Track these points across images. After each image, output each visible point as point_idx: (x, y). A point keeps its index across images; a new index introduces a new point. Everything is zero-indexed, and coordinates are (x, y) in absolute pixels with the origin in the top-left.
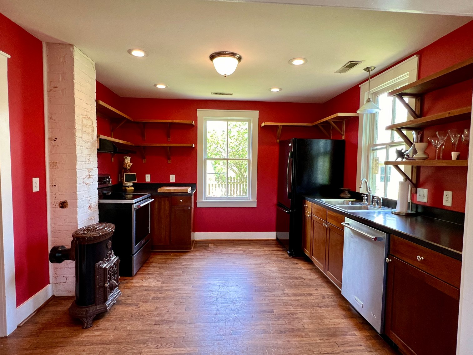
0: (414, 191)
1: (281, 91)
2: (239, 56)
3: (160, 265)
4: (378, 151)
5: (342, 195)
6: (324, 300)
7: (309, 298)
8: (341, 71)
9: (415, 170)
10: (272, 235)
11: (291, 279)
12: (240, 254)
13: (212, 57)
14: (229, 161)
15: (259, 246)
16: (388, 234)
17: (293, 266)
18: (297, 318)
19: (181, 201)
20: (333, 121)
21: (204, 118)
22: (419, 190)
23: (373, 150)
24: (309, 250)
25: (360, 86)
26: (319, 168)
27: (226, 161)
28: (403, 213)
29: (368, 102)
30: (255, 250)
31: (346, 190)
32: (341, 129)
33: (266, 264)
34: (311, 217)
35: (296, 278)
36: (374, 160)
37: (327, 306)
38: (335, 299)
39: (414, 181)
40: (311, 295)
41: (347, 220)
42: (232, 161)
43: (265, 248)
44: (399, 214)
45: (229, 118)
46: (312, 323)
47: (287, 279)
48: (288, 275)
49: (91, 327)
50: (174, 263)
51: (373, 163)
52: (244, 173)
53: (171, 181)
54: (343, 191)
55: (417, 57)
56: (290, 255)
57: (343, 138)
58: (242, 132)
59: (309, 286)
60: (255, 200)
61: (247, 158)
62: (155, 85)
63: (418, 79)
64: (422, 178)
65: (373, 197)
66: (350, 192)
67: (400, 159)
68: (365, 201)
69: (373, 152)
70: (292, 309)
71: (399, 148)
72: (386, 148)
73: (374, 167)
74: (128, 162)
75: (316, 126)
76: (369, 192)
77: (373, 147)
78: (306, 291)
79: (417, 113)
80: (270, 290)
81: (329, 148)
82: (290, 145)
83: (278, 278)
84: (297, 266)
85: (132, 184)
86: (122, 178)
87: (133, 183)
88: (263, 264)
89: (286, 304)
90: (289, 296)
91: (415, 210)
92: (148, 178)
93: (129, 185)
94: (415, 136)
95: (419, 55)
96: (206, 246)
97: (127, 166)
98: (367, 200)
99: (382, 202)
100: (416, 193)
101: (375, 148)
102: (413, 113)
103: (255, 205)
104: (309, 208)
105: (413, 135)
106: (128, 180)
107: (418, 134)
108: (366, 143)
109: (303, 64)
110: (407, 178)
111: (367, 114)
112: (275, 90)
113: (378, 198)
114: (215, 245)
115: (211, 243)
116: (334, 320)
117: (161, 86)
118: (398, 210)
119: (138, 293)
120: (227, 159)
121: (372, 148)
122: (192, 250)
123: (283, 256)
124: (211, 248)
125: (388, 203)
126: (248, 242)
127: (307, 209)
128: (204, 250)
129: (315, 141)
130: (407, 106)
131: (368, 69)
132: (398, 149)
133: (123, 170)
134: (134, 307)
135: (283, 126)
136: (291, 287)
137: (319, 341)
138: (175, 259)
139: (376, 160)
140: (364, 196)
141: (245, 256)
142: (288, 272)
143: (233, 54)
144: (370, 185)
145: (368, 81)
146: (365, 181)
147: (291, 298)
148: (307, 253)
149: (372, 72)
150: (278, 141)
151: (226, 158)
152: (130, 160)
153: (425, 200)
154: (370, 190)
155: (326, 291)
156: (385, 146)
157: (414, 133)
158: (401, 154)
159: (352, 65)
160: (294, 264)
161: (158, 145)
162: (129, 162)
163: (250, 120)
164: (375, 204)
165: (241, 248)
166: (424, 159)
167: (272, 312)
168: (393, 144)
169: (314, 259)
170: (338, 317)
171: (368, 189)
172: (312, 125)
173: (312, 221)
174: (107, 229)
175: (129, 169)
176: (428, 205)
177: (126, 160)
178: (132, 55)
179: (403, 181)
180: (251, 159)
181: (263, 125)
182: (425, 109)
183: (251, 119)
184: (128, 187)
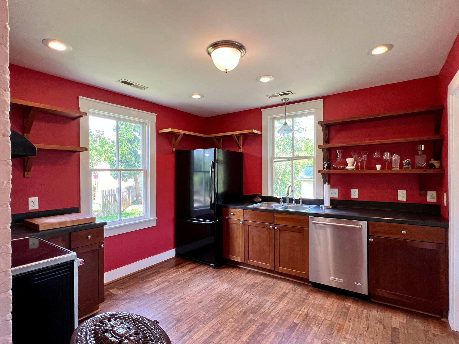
1: (202, 99)
10: (171, 254)
19: (90, 236)
21: (90, 110)
24: (242, 255)
25: (261, 110)
27: (118, 172)
29: (285, 125)
31: (257, 195)
34: (244, 224)
42: (125, 172)
53: (31, 208)
55: (323, 101)
60: (155, 217)
65: (291, 198)
68: (281, 202)
73: (274, 175)
94: (338, 154)
103: (154, 224)
104: (239, 215)
108: (269, 156)
112: (197, 97)
120: (120, 170)
126: (152, 269)
139: (276, 169)
148: (238, 259)
150: (174, 150)
153: (336, 196)
157: (337, 151)
164: (294, 204)
165: (158, 279)
168: (296, 158)
169: (254, 262)
173: (246, 226)
176: (340, 199)
183: (148, 122)
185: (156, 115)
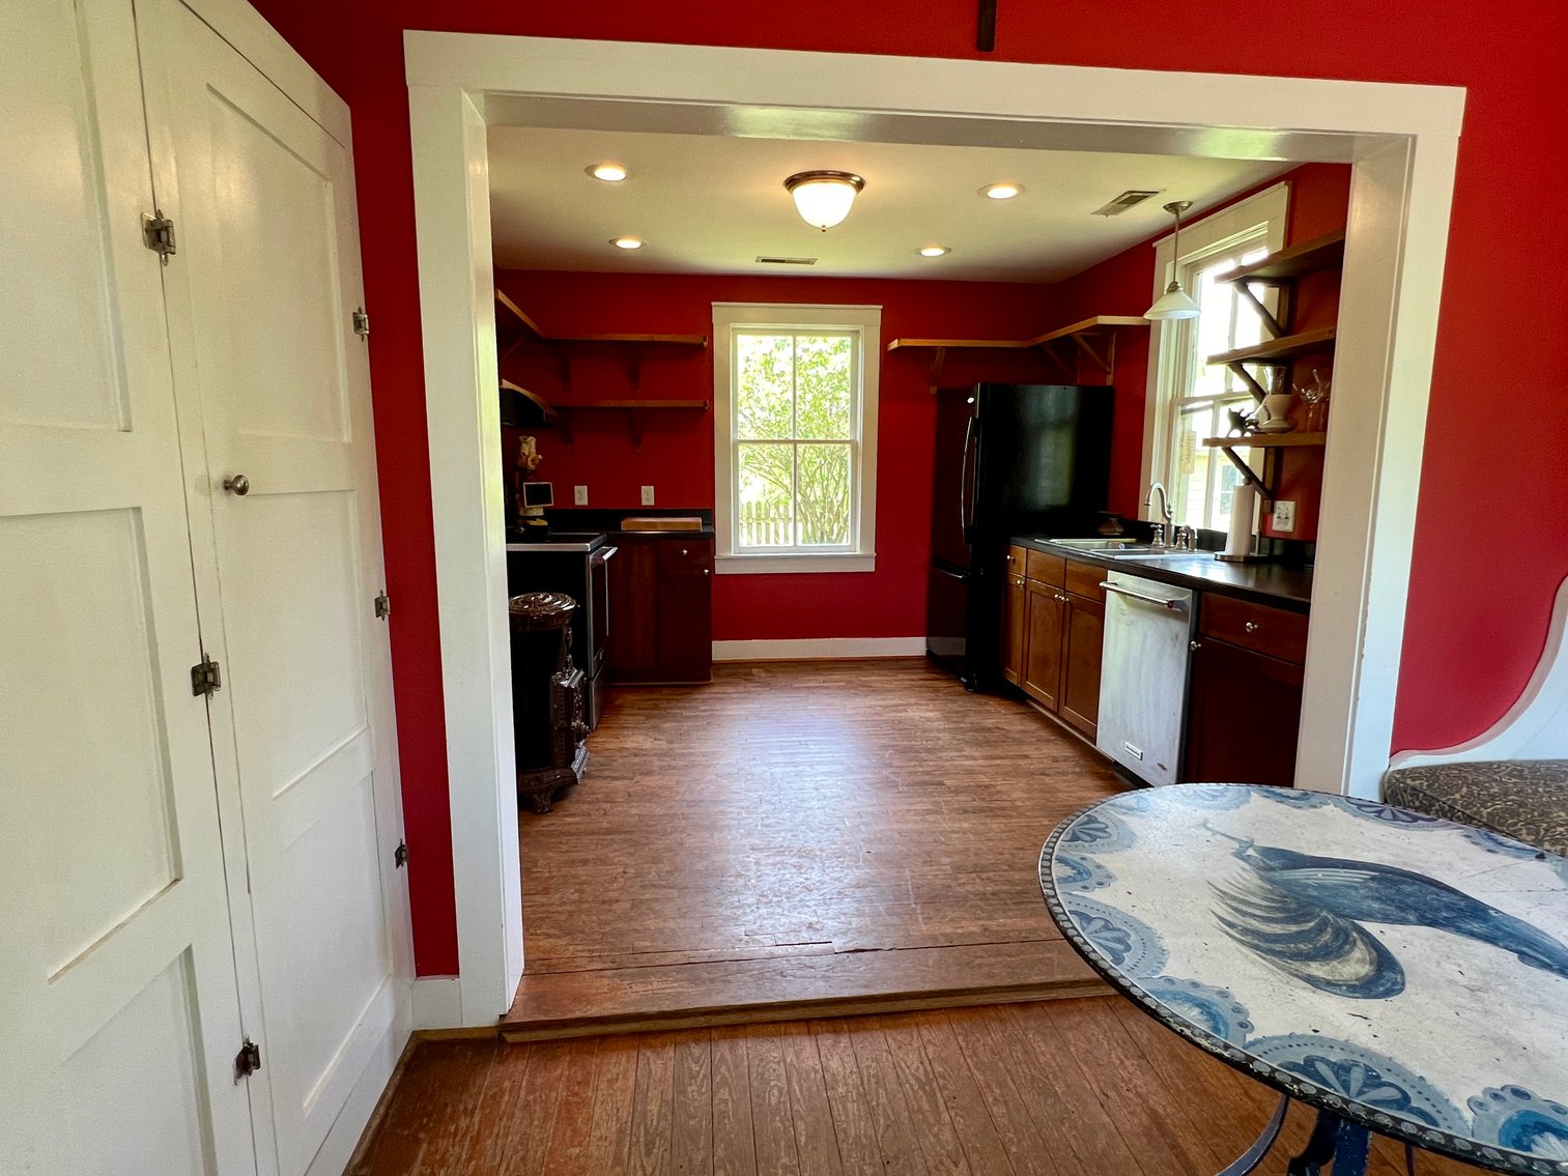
0: (1267, 509)
1: (947, 255)
2: (858, 179)
3: (646, 712)
4: (1195, 415)
5: (1102, 530)
6: (1056, 765)
7: (1022, 762)
8: (1107, 212)
9: (1271, 458)
10: (916, 646)
11: (975, 731)
12: (838, 687)
13: (792, 183)
14: (801, 448)
15: (884, 672)
16: (1196, 593)
17: (979, 708)
18: (998, 792)
19: (685, 552)
20: (1083, 337)
21: (732, 325)
22: (1279, 504)
23: (1183, 412)
24: (1019, 668)
25: (1154, 245)
26: (1044, 460)
27: (791, 446)
28: (1239, 557)
29: (1172, 291)
30: (875, 679)
31: (1112, 516)
32: (1104, 356)
33: (909, 705)
34: (1025, 585)
35: (989, 730)
36: (1185, 438)
37: (1064, 774)
38: (1082, 762)
39: (1268, 486)
40: (1027, 757)
41: (1112, 575)
42: (808, 447)
43: (900, 676)
44: (1230, 560)
45: (799, 326)
46: (1029, 799)
47: (964, 731)
48: (969, 725)
49: (551, 811)
50: (679, 708)
51: (1182, 446)
52: (809, 489)
53: (644, 503)
54: (1105, 520)
55: (1287, 188)
56: (966, 686)
57: (1109, 381)
58: (807, 361)
59: (1021, 742)
60: (872, 552)
61: (849, 439)
62: (613, 242)
63: (1288, 246)
64: (1286, 476)
65: (1177, 529)
66: (1122, 522)
67: (1236, 434)
68: (1158, 541)
69: (1184, 419)
70: (984, 779)
71: (1235, 408)
72: (1213, 407)
73: (1184, 457)
74: (530, 453)
75: (1039, 348)
76: (1169, 516)
77: (1181, 404)
78: (1015, 750)
79: (1281, 323)
80: (928, 751)
81: (1070, 409)
82: (971, 400)
83: (945, 730)
84: (987, 708)
85: (541, 513)
86: (517, 496)
87: (545, 510)
88: (900, 705)
89: (970, 772)
90: (974, 758)
91: (1267, 552)
92: (582, 496)
93: (535, 514)
94: (1270, 379)
95: (1291, 182)
96: (747, 674)
97: (530, 464)
98: (1163, 537)
99: (1196, 537)
100: (1272, 511)
101: (1189, 407)
102: (1272, 324)
103: (870, 567)
104: (1020, 563)
105: (1267, 376)
106: (533, 501)
107: (1277, 374)
108: (1165, 396)
109: (1014, 197)
110: (1250, 476)
111: (1170, 322)
112: (933, 252)
113: (1189, 530)
114: (767, 671)
115: (758, 667)
116: (1078, 794)
117: (628, 244)
118: (1229, 551)
119: (620, 760)
120: (795, 443)
121: (1180, 409)
122: (712, 681)
123: (950, 690)
124: (760, 678)
125: (1210, 541)
127: (1015, 567)
128: (742, 681)
129: (1034, 389)
130: (1261, 308)
131: (1173, 207)
132: (1233, 410)
133: (518, 474)
134: (627, 782)
135: (948, 349)
136: (977, 744)
137: (1047, 823)
138: (678, 700)
139: (1190, 439)
140: (1156, 529)
141: (852, 691)
142: (968, 720)
143: (844, 177)
144: (1172, 501)
145: (1174, 234)
146: (1160, 489)
147: (981, 762)
148: (1014, 678)
149: (1183, 214)
150: (933, 390)
151: (791, 438)
152: (536, 445)
153: (1289, 527)
154: (1170, 513)
155: (1061, 750)
156: (1211, 402)
157: (1268, 370)
158: (1239, 421)
159: (1133, 198)
160: (980, 704)
161: (613, 404)
162: (533, 450)
163: (858, 332)
164: (1181, 545)
166: (1283, 431)
167: (941, 784)
168: (1228, 398)
169: (1033, 688)
170: (1088, 789)
171: (1166, 509)
172: (1027, 344)
173: (1028, 594)
174: (560, 605)
175: (533, 472)
176: (1295, 537)
177: (524, 445)
178: (595, 177)
179: (1243, 484)
180: (858, 439)
181: (895, 344)
182: (1299, 314)
183: (861, 328)
184: (534, 518)
185: (881, 307)
